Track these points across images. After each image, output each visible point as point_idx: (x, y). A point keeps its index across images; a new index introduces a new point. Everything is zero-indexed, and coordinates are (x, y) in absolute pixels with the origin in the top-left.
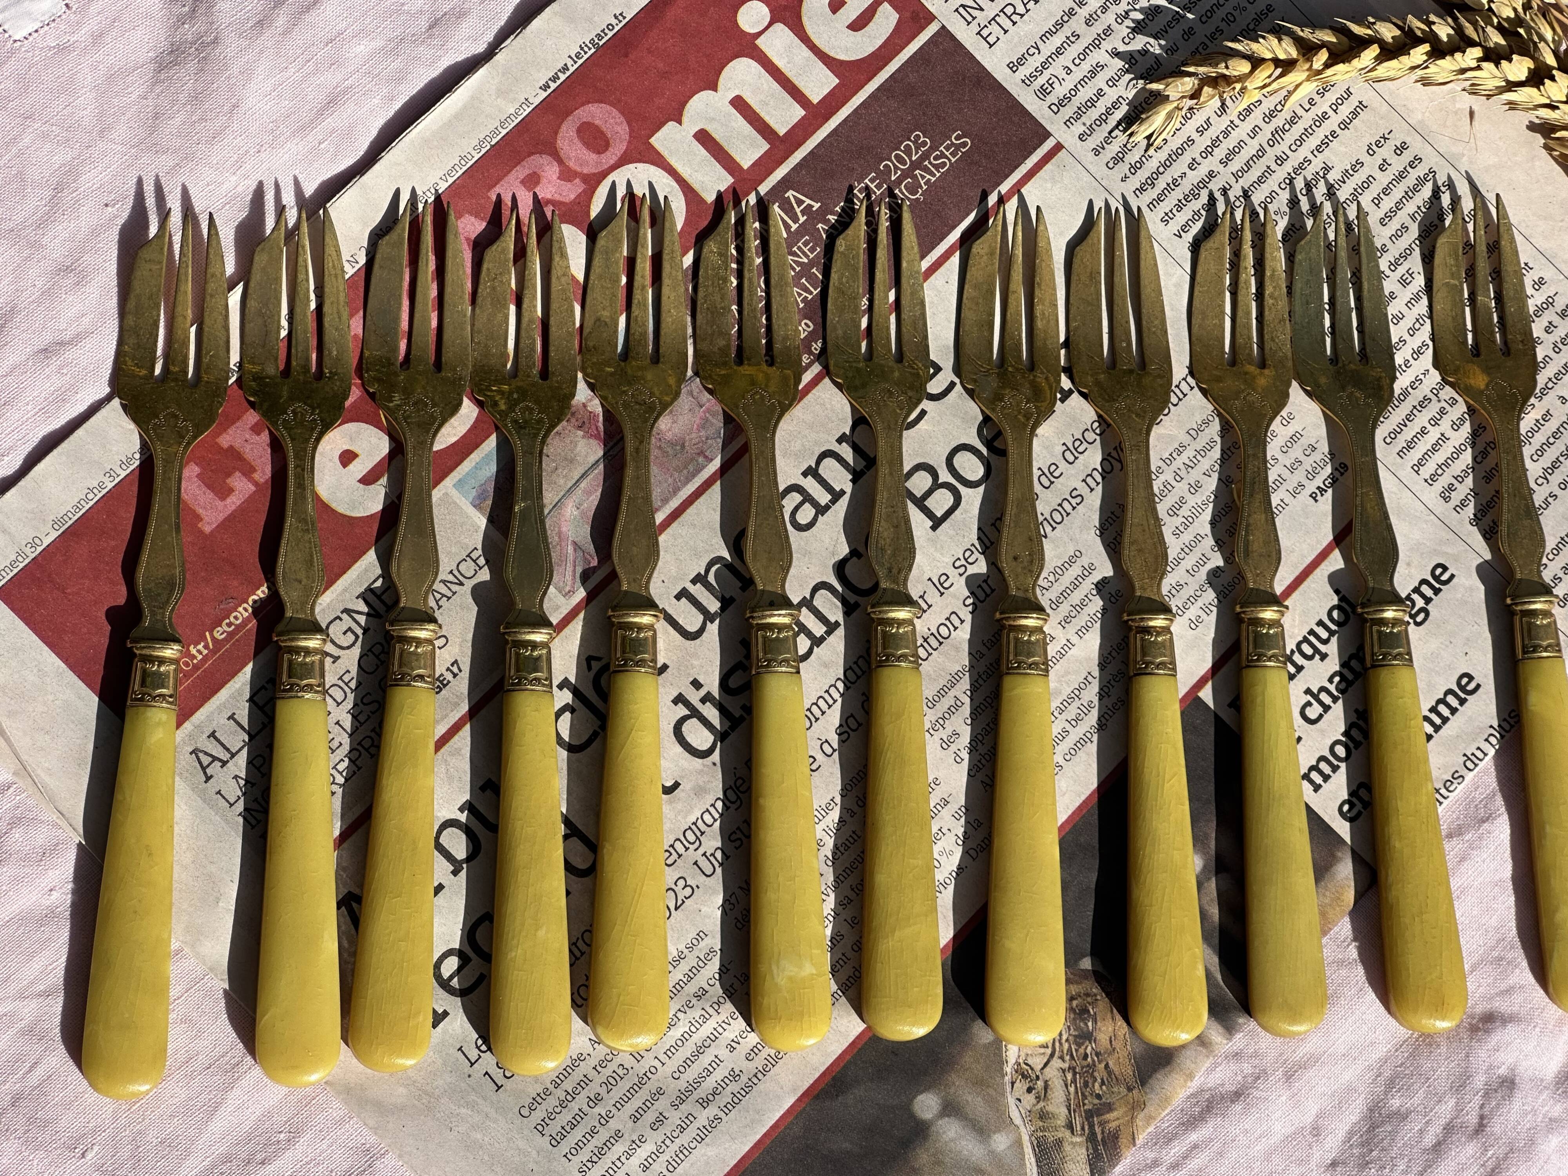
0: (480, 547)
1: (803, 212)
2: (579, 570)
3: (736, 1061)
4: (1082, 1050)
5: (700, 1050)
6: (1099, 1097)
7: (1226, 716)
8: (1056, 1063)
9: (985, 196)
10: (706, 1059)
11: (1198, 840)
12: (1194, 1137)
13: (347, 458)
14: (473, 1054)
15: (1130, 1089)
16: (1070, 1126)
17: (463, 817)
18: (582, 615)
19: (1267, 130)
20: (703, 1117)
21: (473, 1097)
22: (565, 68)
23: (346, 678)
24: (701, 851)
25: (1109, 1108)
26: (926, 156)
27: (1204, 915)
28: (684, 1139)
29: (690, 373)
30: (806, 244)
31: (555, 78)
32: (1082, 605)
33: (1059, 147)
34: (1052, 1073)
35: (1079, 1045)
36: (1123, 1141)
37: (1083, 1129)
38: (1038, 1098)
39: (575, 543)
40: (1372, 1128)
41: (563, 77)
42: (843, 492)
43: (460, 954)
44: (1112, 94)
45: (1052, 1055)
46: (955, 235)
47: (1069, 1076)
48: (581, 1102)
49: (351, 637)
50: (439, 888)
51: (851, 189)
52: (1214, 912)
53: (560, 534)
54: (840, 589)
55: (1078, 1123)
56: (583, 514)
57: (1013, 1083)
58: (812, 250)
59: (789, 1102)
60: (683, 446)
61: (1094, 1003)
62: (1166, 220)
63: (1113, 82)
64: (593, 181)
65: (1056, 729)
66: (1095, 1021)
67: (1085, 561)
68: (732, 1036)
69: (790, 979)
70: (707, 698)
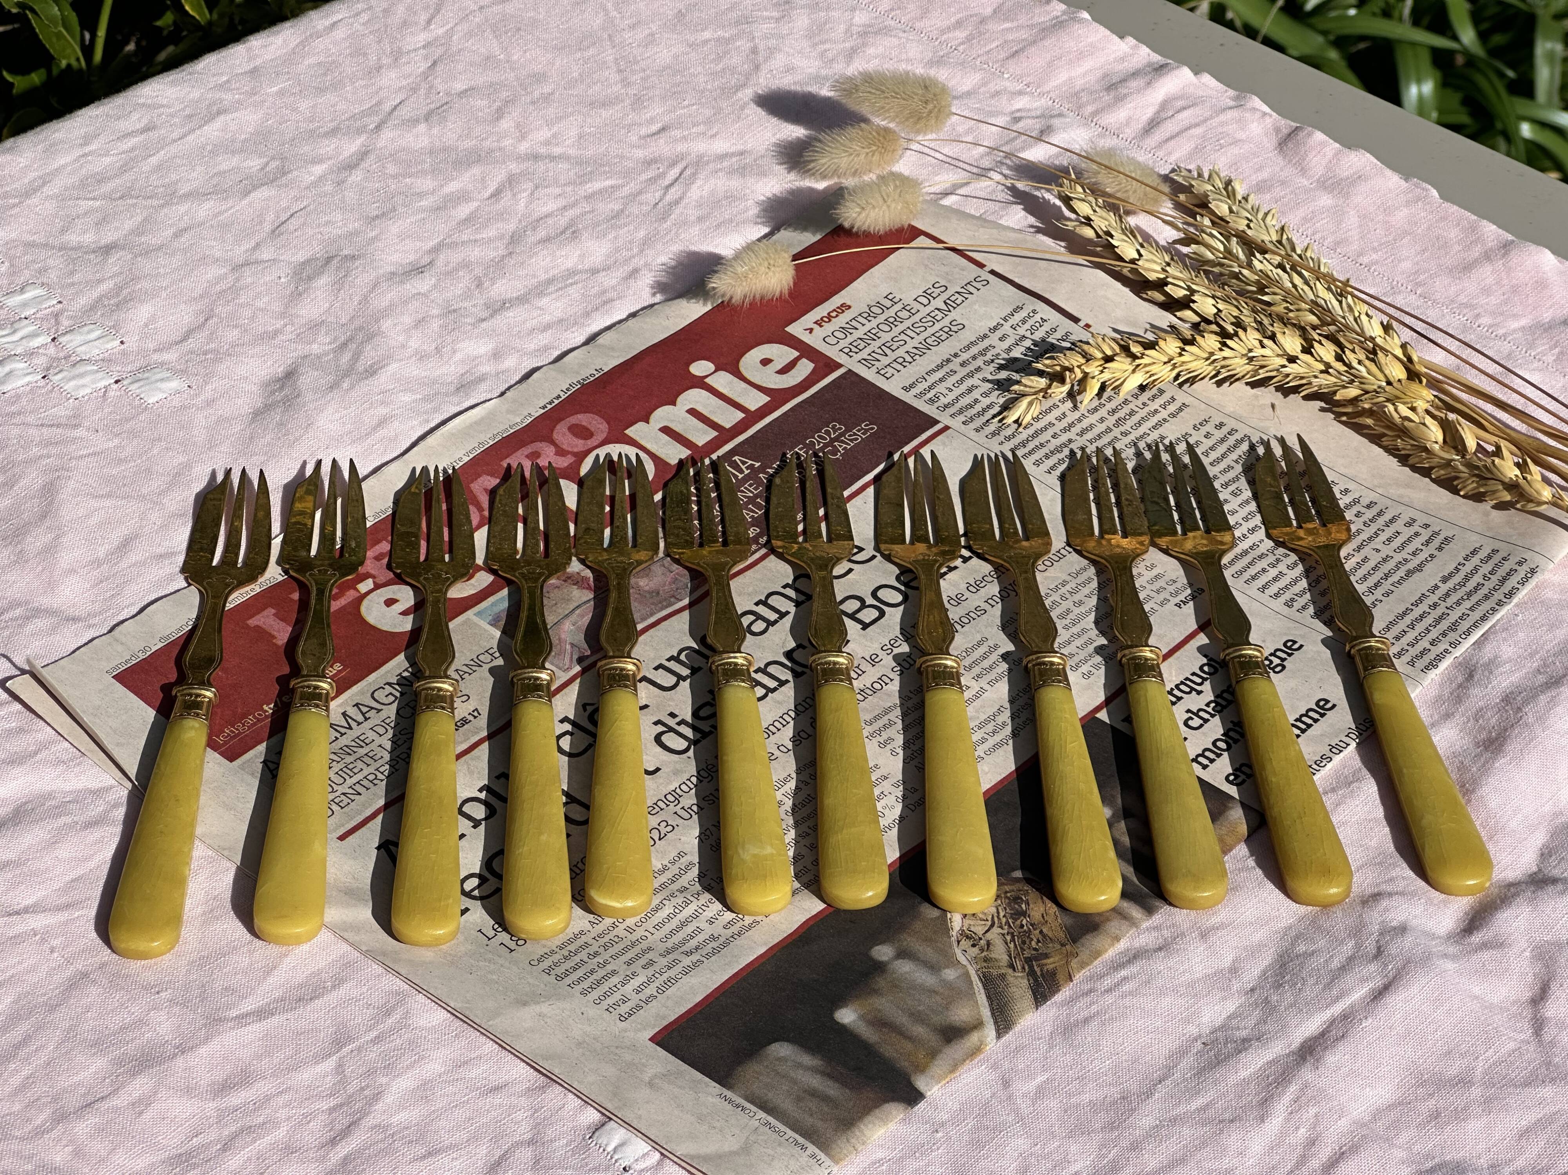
0: (495, 647)
1: (747, 468)
2: (575, 657)
3: (717, 929)
4: (1018, 922)
5: (683, 924)
6: (1035, 949)
7: (1121, 726)
8: (996, 930)
9: (891, 455)
10: (689, 929)
11: (1106, 799)
12: (1124, 973)
13: (390, 602)
14: (491, 933)
15: (1063, 945)
16: (1012, 966)
17: (483, 795)
18: (578, 680)
19: (1112, 420)
20: (687, 961)
21: (490, 956)
22: (559, 397)
23: (388, 721)
24: (680, 806)
25: (1046, 956)
26: (843, 434)
27: (1116, 843)
28: (672, 973)
29: (661, 554)
30: (750, 485)
31: (550, 403)
32: (991, 668)
33: (946, 428)
34: (994, 935)
35: (1016, 920)
36: (1060, 977)
37: (1023, 968)
38: (982, 950)
39: (572, 645)
40: (1283, 965)
41: (556, 402)
42: (788, 613)
43: (480, 876)
44: (986, 401)
45: (992, 925)
46: (870, 476)
47: (1009, 938)
48: (583, 955)
49: (391, 698)
50: (462, 836)
51: (784, 454)
52: (1126, 840)
53: (559, 639)
54: (789, 664)
55: (1018, 965)
56: (578, 628)
57: (959, 942)
58: (756, 489)
59: (762, 950)
60: (658, 593)
61: (1026, 893)
62: (1037, 463)
63: (986, 395)
64: (581, 457)
65: (975, 737)
66: (1028, 904)
67: (991, 643)
68: (711, 915)
69: (755, 856)
70: (682, 722)
